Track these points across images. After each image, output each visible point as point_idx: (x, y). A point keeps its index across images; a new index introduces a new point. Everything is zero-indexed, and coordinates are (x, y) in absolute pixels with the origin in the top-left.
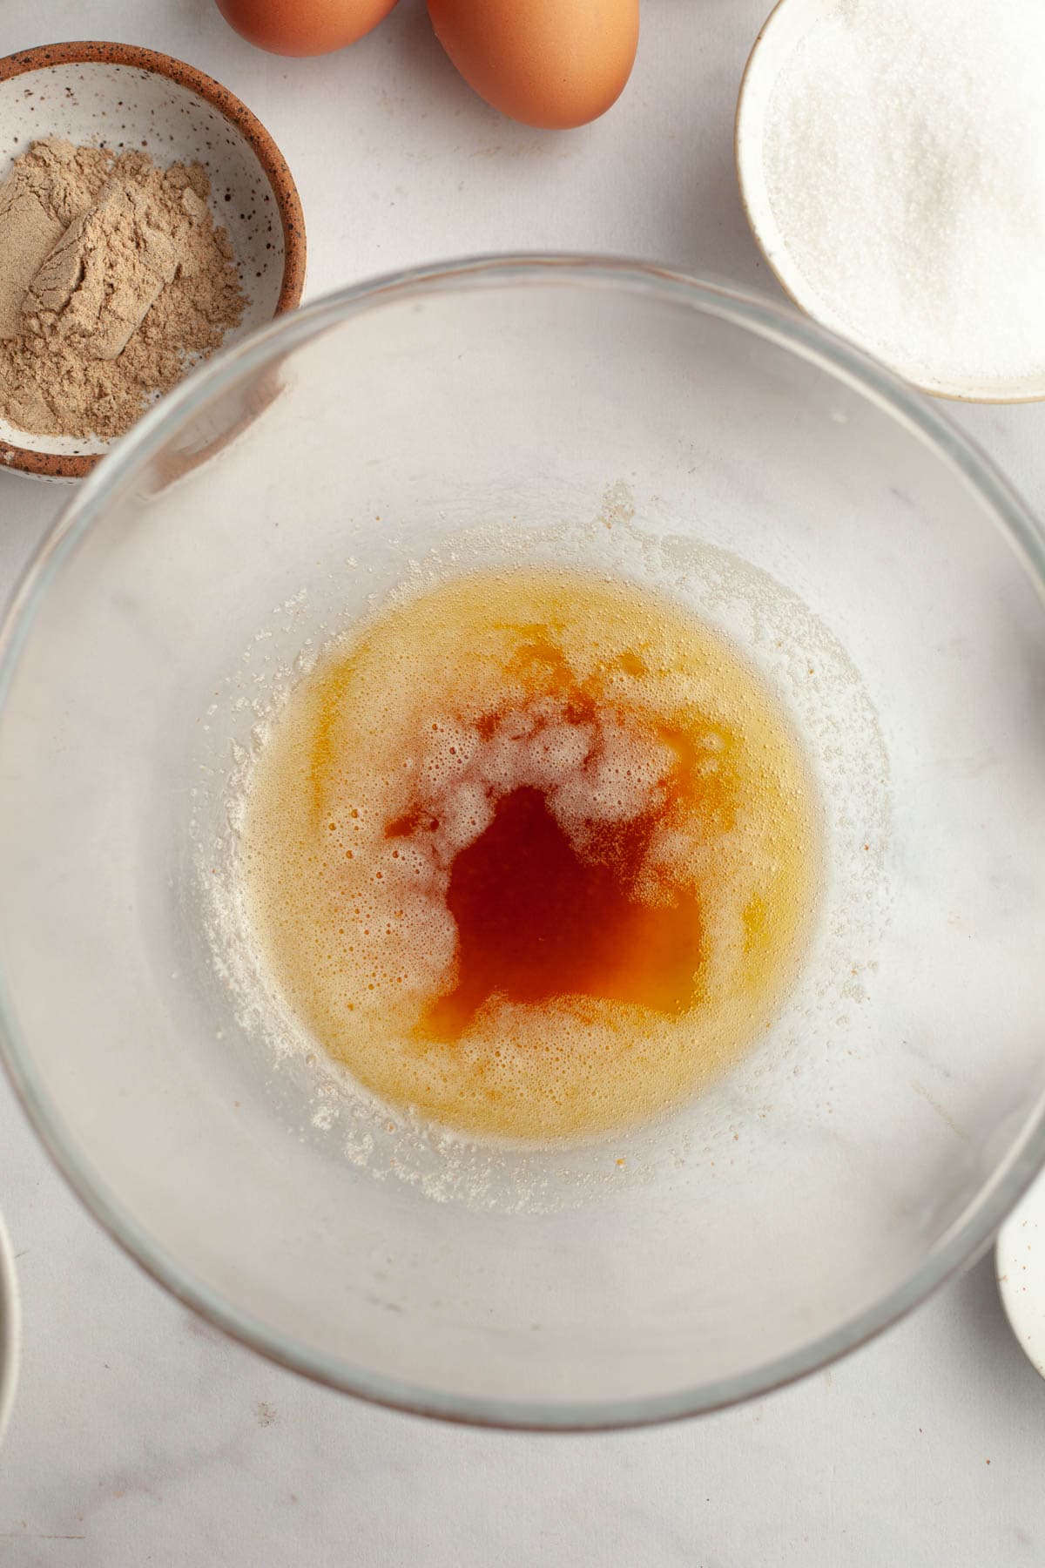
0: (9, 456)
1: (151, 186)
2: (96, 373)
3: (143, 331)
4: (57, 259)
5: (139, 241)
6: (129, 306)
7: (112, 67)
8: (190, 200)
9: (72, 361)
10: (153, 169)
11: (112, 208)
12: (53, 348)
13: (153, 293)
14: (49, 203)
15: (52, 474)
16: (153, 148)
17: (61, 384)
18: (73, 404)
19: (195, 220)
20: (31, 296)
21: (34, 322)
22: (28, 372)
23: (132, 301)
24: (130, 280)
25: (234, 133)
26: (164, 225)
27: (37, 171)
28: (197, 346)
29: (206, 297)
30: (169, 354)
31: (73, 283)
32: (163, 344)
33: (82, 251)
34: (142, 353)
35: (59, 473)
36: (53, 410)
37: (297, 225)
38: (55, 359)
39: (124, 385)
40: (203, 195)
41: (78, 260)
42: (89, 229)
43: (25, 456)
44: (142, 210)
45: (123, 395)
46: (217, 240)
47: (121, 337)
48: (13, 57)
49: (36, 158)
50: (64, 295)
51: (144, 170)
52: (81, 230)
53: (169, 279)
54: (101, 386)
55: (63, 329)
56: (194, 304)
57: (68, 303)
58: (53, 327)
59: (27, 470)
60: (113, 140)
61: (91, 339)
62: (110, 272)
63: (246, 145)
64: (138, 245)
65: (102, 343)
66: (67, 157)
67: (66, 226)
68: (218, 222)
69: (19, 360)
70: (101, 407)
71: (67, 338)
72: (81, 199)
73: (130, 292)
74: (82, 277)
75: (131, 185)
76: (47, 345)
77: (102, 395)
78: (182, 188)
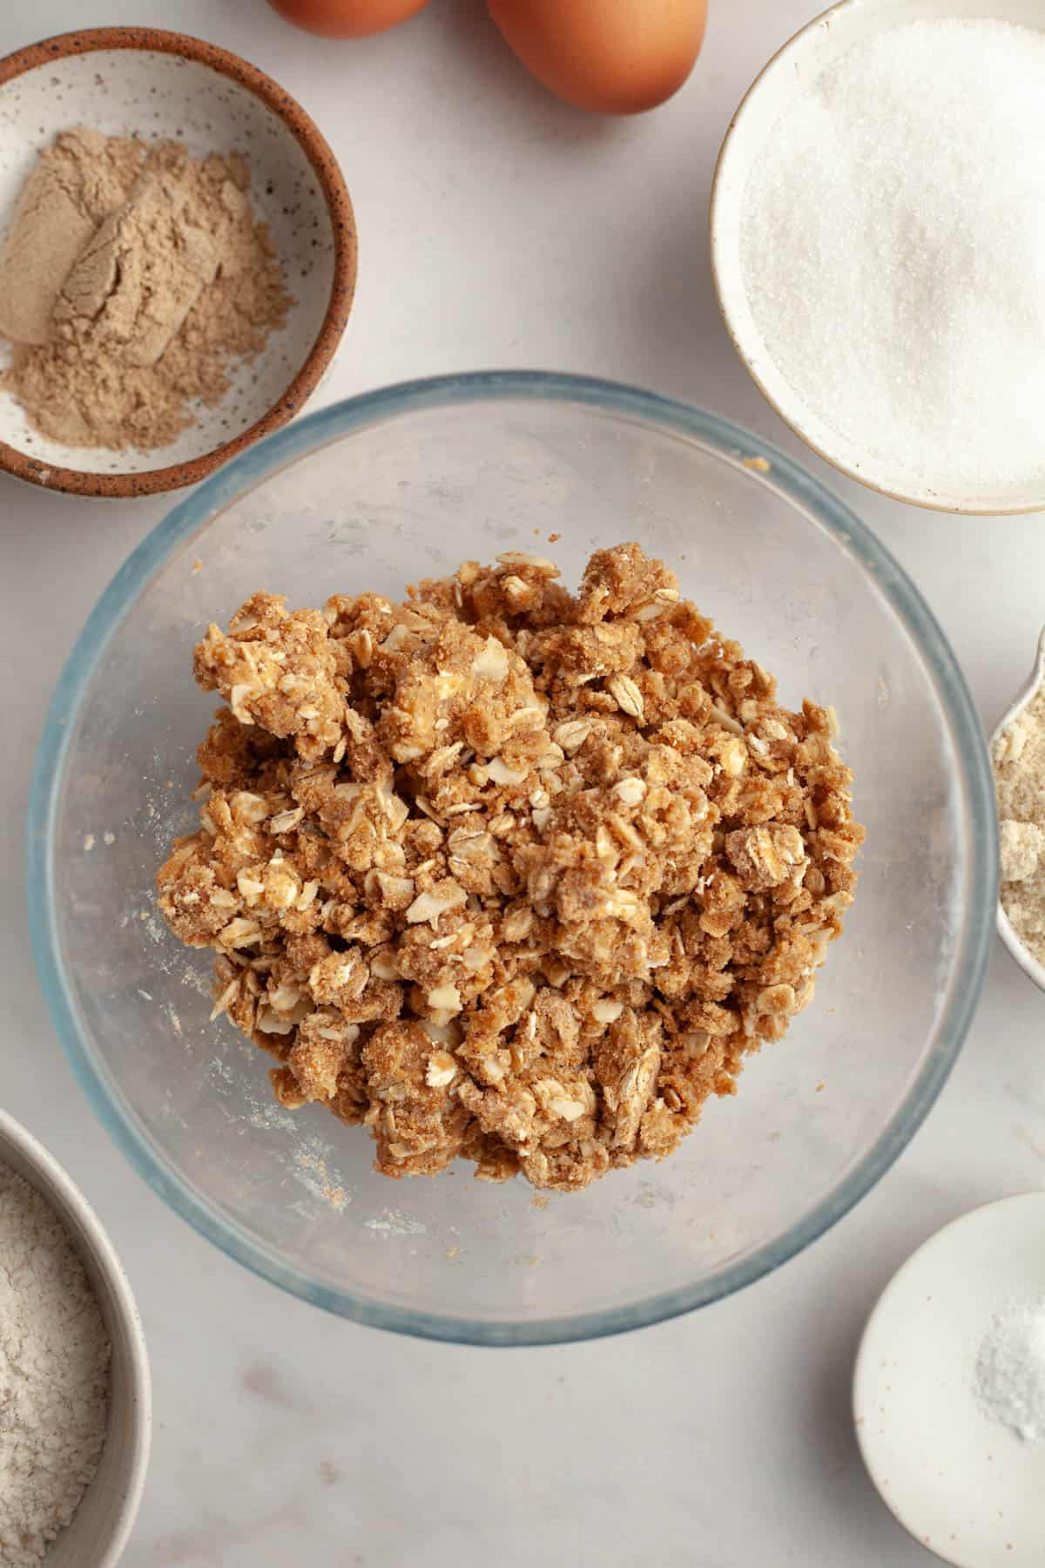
0: (44, 475)
1: (188, 179)
2: (132, 382)
3: (182, 335)
4: (91, 261)
5: (176, 239)
6: (167, 310)
7: (145, 55)
8: (229, 194)
9: (107, 369)
10: (189, 162)
11: (147, 207)
12: (88, 355)
13: (192, 295)
14: (79, 197)
15: (90, 494)
16: (189, 137)
17: (96, 394)
18: (109, 415)
19: (235, 216)
20: (64, 302)
21: (67, 330)
22: (61, 381)
23: (170, 304)
24: (168, 282)
25: (276, 122)
26: (203, 222)
27: (67, 165)
28: (239, 350)
29: (248, 299)
30: (210, 360)
31: (108, 288)
32: (204, 349)
33: (117, 253)
34: (181, 359)
35: (98, 493)
36: (87, 420)
37: (347, 224)
38: (89, 368)
39: (163, 393)
40: (242, 188)
41: (113, 263)
42: (124, 229)
43: (61, 476)
44: (178, 207)
45: (163, 405)
46: (258, 237)
47: (158, 344)
48: (40, 45)
49: (64, 150)
50: (98, 301)
51: (180, 162)
52: (115, 231)
53: (209, 277)
54: (138, 395)
55: (97, 336)
56: (237, 307)
57: (103, 308)
58: (87, 334)
59: (63, 490)
60: (147, 129)
61: (129, 346)
62: (147, 275)
63: (290, 136)
64: (176, 245)
65: (139, 349)
66: (98, 147)
67: (99, 223)
68: (259, 216)
69: (50, 368)
70: (138, 418)
71: (102, 345)
72: (113, 194)
73: (169, 295)
74: (118, 280)
75: (167, 179)
76: (80, 353)
77: (139, 404)
78: (221, 181)
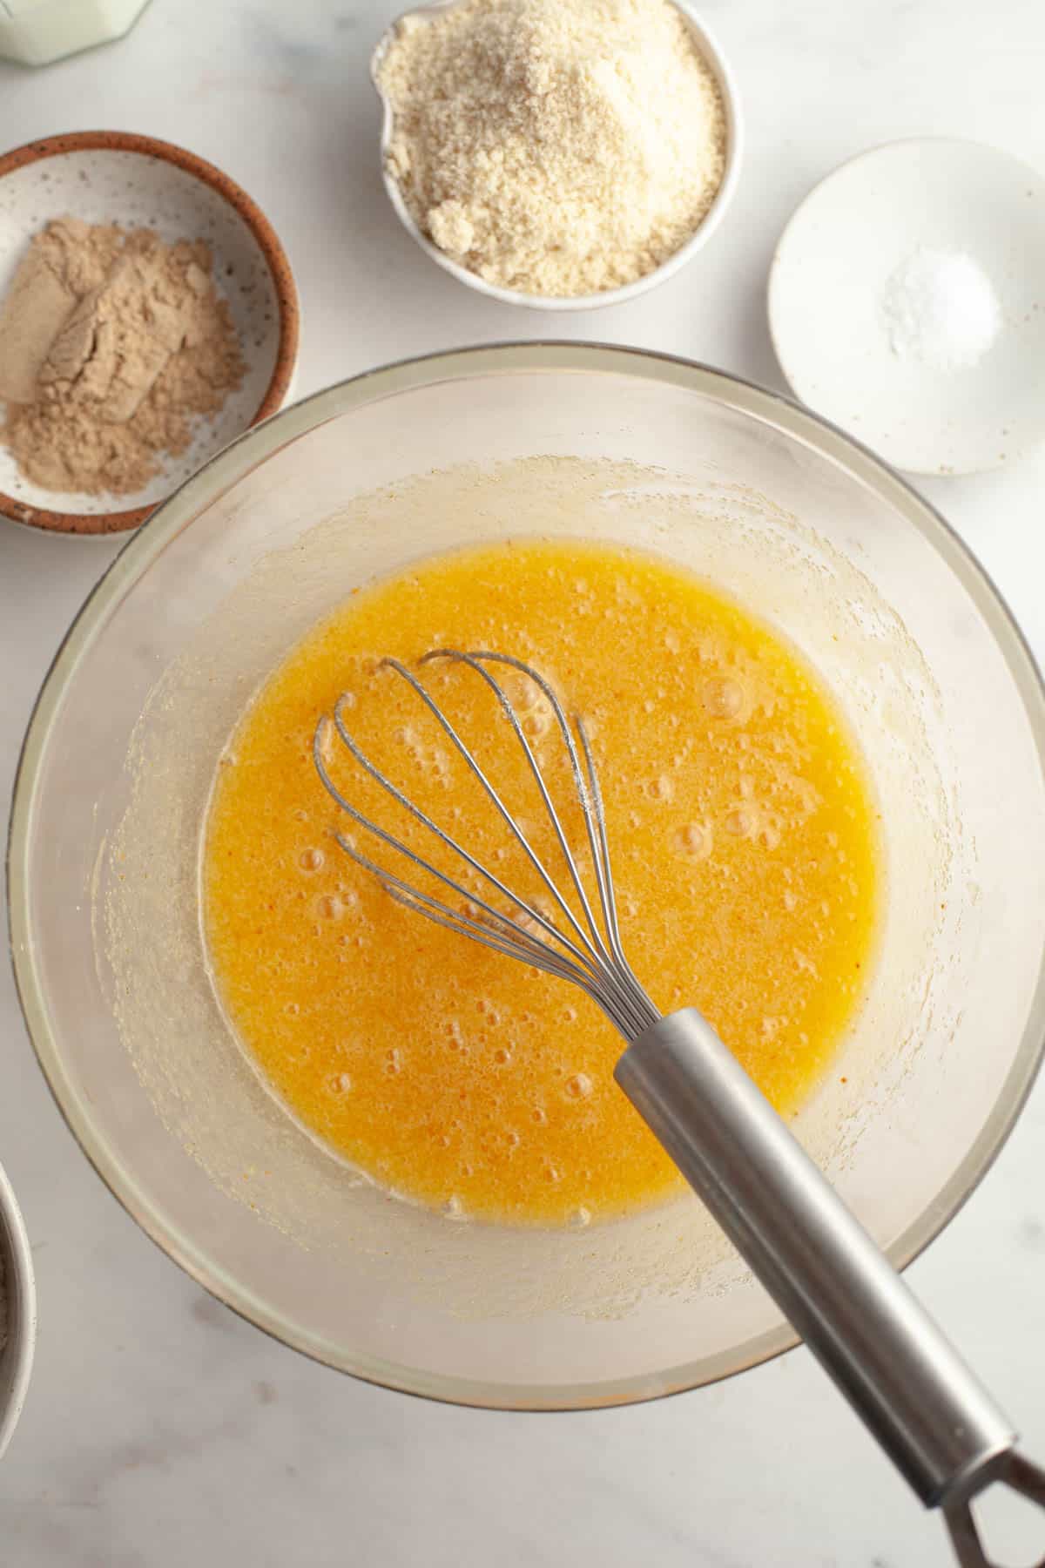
0: (27, 515)
1: (159, 260)
2: (108, 436)
3: (152, 395)
4: (71, 332)
5: (146, 313)
6: (138, 375)
7: (120, 155)
8: (194, 275)
9: (86, 425)
10: (160, 247)
11: (122, 284)
12: (69, 413)
13: (160, 360)
14: (64, 279)
15: (66, 531)
16: (161, 226)
17: (77, 447)
18: (87, 464)
19: (200, 294)
20: (48, 367)
21: (50, 391)
22: (46, 435)
23: (140, 369)
24: (139, 351)
25: (233, 214)
26: (170, 298)
27: (53, 249)
28: (201, 410)
29: (209, 365)
30: (176, 418)
31: (86, 354)
32: (170, 408)
33: (94, 325)
34: (150, 417)
35: (73, 530)
36: (69, 469)
37: (290, 301)
38: (70, 424)
39: (134, 446)
40: (206, 270)
41: (90, 333)
42: (101, 304)
43: (42, 515)
44: (149, 285)
45: (134, 456)
46: (219, 312)
47: (131, 403)
48: (30, 146)
49: (53, 236)
50: (77, 366)
51: (153, 246)
52: (93, 306)
53: (175, 346)
54: (113, 448)
55: (77, 395)
56: (199, 373)
57: (81, 374)
58: (68, 396)
59: (43, 527)
60: (124, 218)
61: (105, 406)
62: (121, 344)
63: (244, 227)
64: (146, 318)
65: (113, 408)
66: (81, 234)
67: (80, 298)
68: (221, 294)
69: (37, 424)
70: (113, 468)
71: (81, 404)
72: (93, 275)
73: (139, 362)
74: (94, 348)
75: (140, 262)
76: (62, 411)
77: (114, 456)
78: (188, 263)
